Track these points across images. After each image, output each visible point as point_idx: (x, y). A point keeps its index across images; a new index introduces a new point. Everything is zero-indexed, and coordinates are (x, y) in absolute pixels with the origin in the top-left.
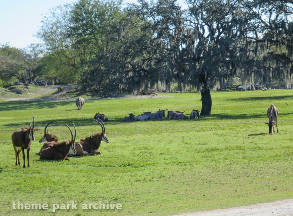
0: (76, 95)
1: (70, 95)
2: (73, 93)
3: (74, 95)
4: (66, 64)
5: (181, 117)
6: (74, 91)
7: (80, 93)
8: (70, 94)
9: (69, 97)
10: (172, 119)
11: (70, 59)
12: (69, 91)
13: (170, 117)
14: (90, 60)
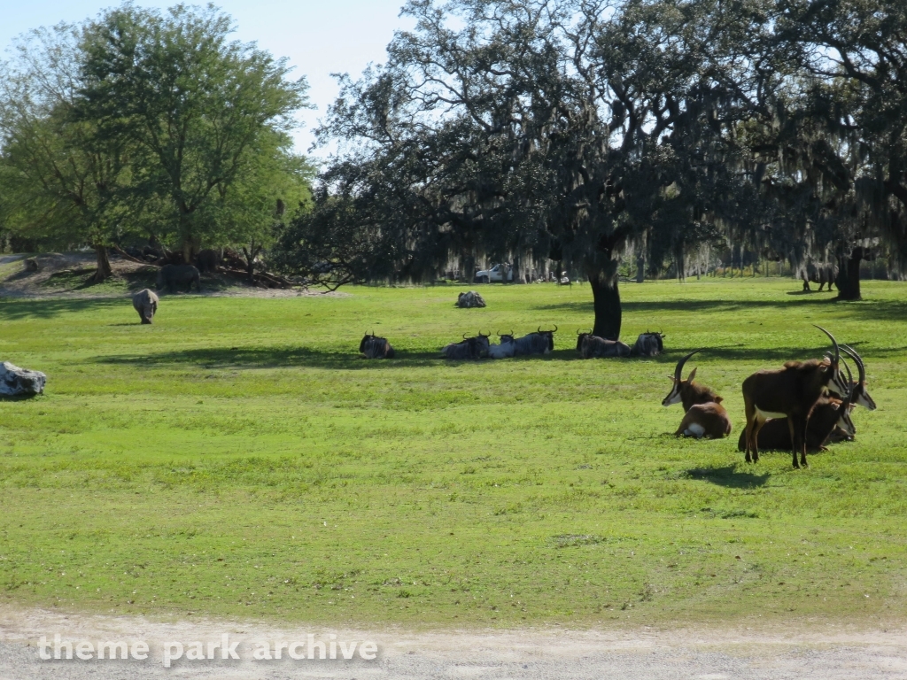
0: (82, 282)
1: (65, 282)
2: (72, 276)
3: (77, 282)
4: (58, 194)
5: (617, 351)
6: (72, 271)
7: (94, 276)
8: (63, 279)
9: (62, 289)
10: (589, 356)
11: (64, 180)
12: (60, 271)
13: (584, 350)
14: (135, 186)
